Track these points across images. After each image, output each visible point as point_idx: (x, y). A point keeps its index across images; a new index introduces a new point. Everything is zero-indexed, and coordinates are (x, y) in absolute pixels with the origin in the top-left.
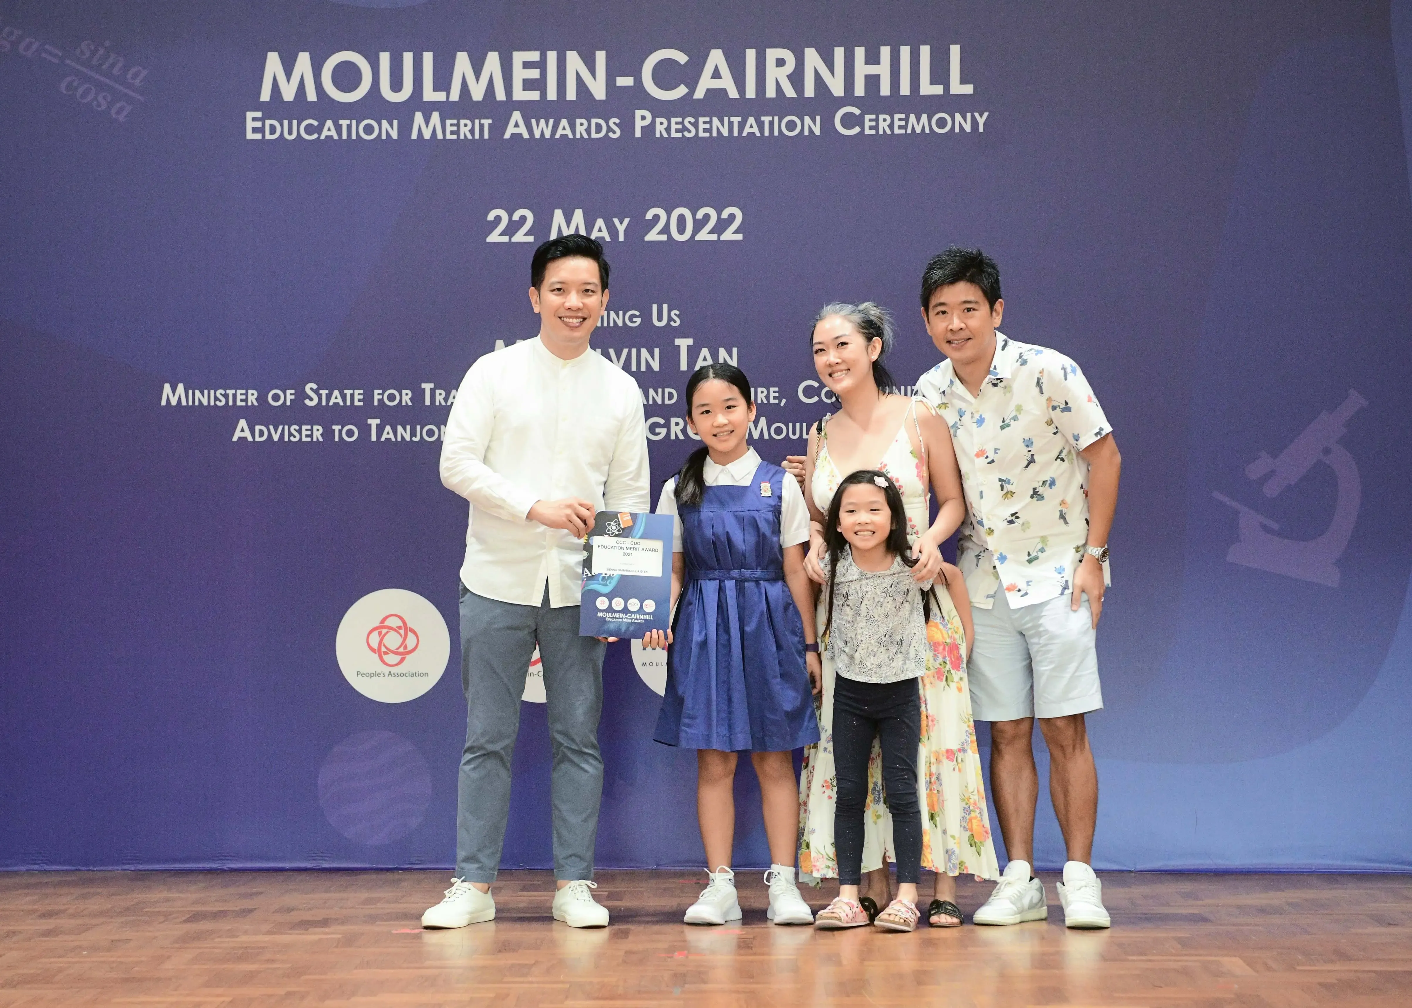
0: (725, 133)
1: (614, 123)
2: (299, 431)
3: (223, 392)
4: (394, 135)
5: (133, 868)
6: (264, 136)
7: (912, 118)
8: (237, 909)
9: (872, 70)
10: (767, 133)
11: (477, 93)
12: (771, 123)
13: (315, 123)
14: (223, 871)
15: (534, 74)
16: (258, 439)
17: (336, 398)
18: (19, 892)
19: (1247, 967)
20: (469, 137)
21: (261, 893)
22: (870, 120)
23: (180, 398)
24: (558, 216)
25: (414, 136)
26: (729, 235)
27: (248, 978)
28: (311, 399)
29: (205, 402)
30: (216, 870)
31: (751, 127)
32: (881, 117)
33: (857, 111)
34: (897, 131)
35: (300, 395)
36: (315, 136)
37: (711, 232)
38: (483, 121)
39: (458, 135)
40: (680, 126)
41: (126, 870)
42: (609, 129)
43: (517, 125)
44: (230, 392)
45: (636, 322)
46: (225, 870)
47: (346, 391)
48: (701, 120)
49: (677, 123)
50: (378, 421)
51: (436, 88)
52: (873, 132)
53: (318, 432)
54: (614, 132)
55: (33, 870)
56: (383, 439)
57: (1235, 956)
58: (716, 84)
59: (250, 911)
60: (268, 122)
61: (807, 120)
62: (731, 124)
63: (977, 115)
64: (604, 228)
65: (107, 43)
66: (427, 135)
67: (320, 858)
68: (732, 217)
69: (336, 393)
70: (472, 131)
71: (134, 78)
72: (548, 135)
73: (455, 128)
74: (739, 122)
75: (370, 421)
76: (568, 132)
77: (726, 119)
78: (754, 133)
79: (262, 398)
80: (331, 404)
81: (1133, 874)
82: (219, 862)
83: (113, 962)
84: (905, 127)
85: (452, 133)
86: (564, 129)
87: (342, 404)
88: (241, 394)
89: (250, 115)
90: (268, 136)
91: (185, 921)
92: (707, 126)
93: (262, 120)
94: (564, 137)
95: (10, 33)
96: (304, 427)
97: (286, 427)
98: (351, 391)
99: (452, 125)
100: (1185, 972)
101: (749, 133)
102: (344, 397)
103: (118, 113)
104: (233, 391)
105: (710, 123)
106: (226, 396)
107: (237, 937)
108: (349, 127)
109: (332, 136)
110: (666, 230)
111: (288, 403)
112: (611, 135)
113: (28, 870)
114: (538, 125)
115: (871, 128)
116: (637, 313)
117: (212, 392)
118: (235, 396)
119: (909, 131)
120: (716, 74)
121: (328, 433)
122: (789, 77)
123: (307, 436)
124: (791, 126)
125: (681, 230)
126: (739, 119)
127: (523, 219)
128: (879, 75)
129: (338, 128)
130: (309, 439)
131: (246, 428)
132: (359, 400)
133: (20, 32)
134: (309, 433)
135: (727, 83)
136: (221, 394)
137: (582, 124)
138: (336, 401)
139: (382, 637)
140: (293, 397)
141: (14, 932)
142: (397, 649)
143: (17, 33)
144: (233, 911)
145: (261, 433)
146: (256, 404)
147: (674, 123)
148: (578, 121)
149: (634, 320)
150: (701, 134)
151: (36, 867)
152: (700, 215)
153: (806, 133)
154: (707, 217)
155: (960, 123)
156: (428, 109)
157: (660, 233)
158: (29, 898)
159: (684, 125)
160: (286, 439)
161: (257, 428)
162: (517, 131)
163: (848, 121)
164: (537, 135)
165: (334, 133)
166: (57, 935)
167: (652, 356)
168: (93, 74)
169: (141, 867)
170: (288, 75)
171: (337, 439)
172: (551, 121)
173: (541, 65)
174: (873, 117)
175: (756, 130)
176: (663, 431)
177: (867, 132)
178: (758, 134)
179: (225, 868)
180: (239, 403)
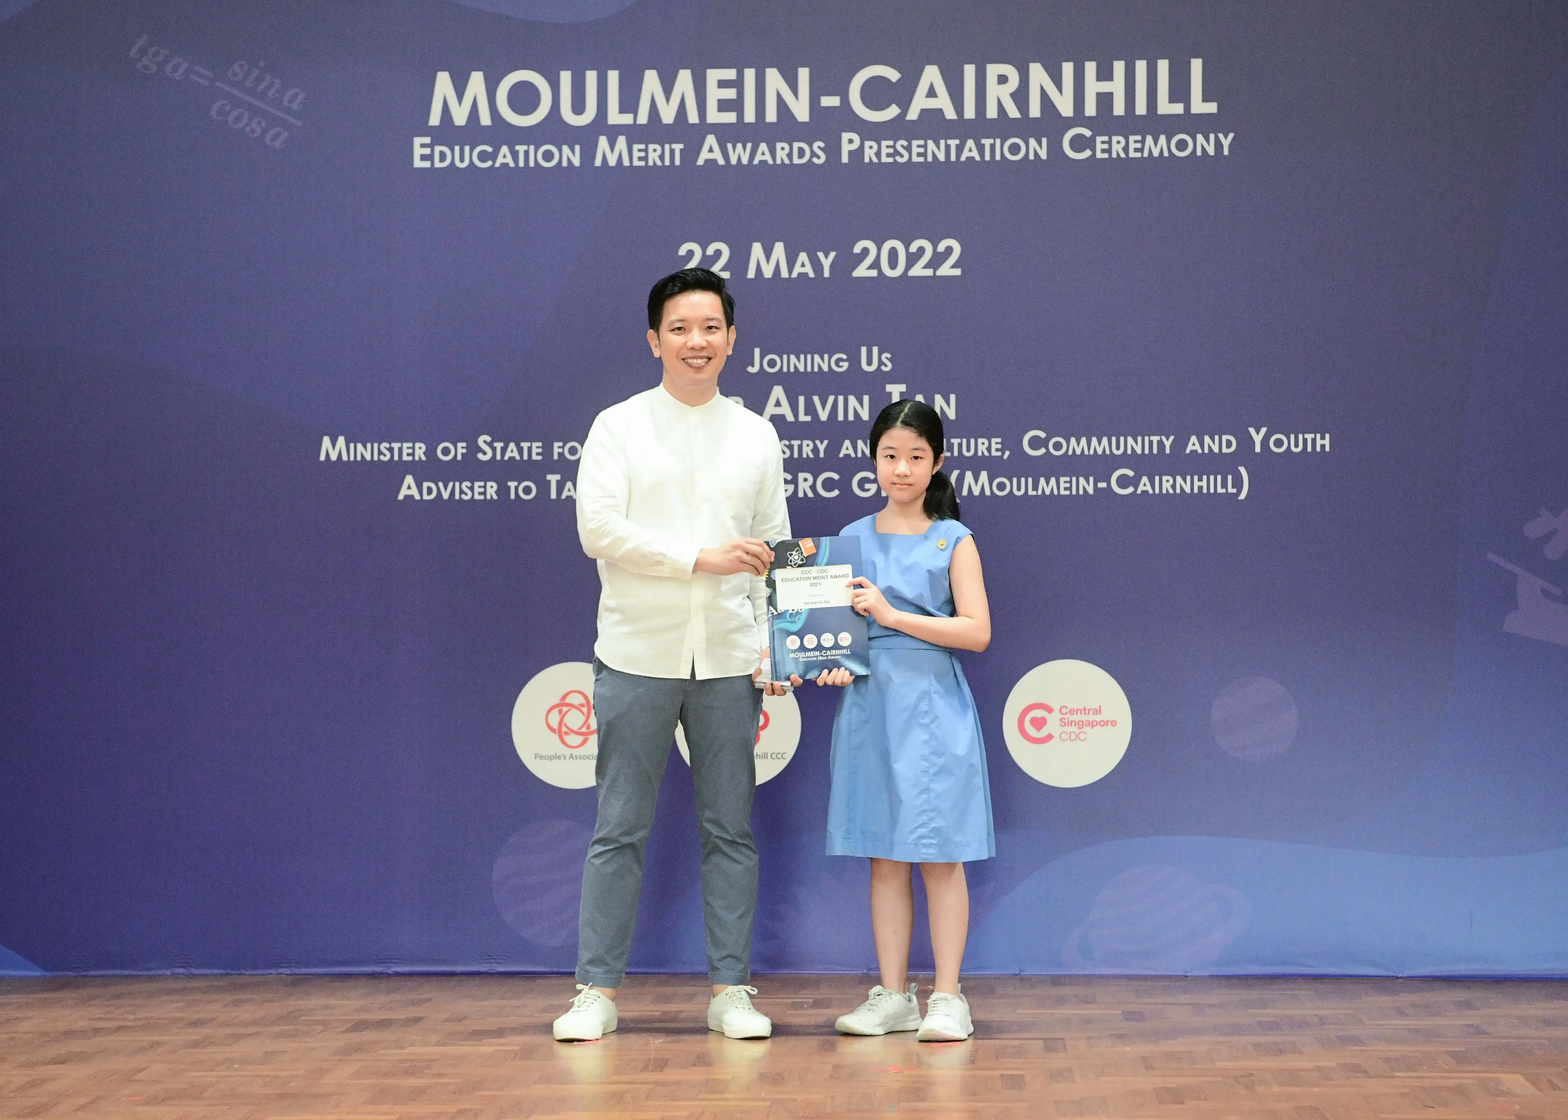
0: (941, 157)
1: (819, 147)
2: (472, 489)
3: (387, 445)
4: (576, 162)
5: (289, 973)
6: (433, 164)
7: (1149, 139)
8: (403, 1017)
9: (1105, 87)
10: (987, 157)
11: (668, 115)
12: (993, 147)
13: (489, 149)
14: (388, 976)
15: (730, 94)
16: (426, 497)
17: (512, 451)
18: (165, 998)
19: (1529, 1085)
20: (659, 163)
21: (431, 999)
22: (1103, 142)
23: (340, 453)
24: (757, 250)
25: (598, 162)
26: (946, 270)
27: (416, 1095)
28: (485, 453)
29: (368, 457)
30: (382, 973)
31: (970, 150)
32: (1115, 139)
33: (1088, 133)
34: (1132, 154)
35: (473, 449)
36: (489, 164)
37: (926, 267)
38: (674, 146)
39: (647, 162)
40: (891, 151)
41: (282, 974)
42: (813, 154)
43: (711, 150)
44: (396, 446)
45: (841, 367)
46: (390, 974)
47: (522, 444)
48: (915, 143)
49: (888, 147)
50: (558, 477)
51: (622, 111)
52: (1106, 156)
53: (492, 489)
54: (819, 157)
55: (180, 974)
56: (563, 497)
57: (1515, 1073)
58: (932, 103)
59: (418, 1020)
60: (438, 149)
61: (1033, 142)
62: (948, 147)
63: (1221, 136)
64: (807, 263)
65: (262, 64)
66: (612, 161)
67: (492, 961)
68: (949, 250)
69: (512, 446)
70: (662, 157)
71: (291, 101)
72: (745, 161)
73: (643, 154)
74: (957, 146)
75: (549, 477)
76: (768, 158)
77: (942, 142)
78: (973, 158)
79: (430, 452)
80: (506, 458)
81: (1399, 979)
82: (382, 965)
83: (267, 1076)
84: (1141, 150)
85: (640, 159)
86: (763, 154)
87: (518, 458)
88: (408, 448)
89: (418, 141)
90: (438, 164)
91: (346, 1031)
92: (922, 150)
93: (431, 146)
94: (763, 163)
95: (157, 54)
96: (477, 484)
97: (457, 484)
98: (528, 444)
99: (640, 150)
100: (1460, 1091)
101: (968, 158)
102: (520, 450)
103: (274, 139)
104: (399, 445)
105: (925, 146)
106: (391, 450)
107: (404, 1048)
108: (527, 153)
109: (507, 164)
110: (876, 264)
111: (459, 458)
112: (815, 160)
113: (173, 974)
114: (734, 151)
115: (1103, 151)
116: (844, 357)
117: (376, 445)
118: (400, 449)
119: (1146, 154)
120: (932, 93)
121: (503, 490)
122: (1013, 95)
123: (480, 494)
124: (1015, 149)
125: (893, 264)
126: (957, 142)
127: (718, 253)
128: (1111, 94)
129: (515, 155)
130: (482, 497)
131: (413, 485)
132: (538, 454)
133: (167, 52)
134: (482, 490)
135: (943, 102)
136: (385, 448)
137: (783, 149)
138: (512, 455)
139: (563, 716)
140: (464, 451)
141: (158, 1043)
142: (580, 728)
143: (164, 52)
144: (399, 1020)
145: (430, 491)
146: (424, 458)
147: (885, 147)
148: (779, 145)
149: (841, 364)
150: (915, 159)
151: (181, 970)
152: (913, 248)
153: (1031, 157)
154: (921, 250)
155: (1202, 145)
156: (613, 132)
157: (869, 268)
158: (175, 1005)
159: (896, 149)
160: (457, 497)
161: (426, 485)
162: (711, 156)
163: (1078, 143)
164: (734, 161)
165: (509, 160)
166: (205, 1047)
167: (861, 403)
168: (247, 98)
169: (297, 971)
170: (460, 96)
171: (513, 496)
172: (749, 145)
173: (738, 84)
174: (1106, 138)
175: (975, 154)
176: (873, 488)
177: (1099, 155)
178: (978, 158)
179: (389, 971)
180: (405, 458)
